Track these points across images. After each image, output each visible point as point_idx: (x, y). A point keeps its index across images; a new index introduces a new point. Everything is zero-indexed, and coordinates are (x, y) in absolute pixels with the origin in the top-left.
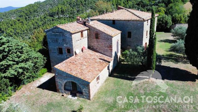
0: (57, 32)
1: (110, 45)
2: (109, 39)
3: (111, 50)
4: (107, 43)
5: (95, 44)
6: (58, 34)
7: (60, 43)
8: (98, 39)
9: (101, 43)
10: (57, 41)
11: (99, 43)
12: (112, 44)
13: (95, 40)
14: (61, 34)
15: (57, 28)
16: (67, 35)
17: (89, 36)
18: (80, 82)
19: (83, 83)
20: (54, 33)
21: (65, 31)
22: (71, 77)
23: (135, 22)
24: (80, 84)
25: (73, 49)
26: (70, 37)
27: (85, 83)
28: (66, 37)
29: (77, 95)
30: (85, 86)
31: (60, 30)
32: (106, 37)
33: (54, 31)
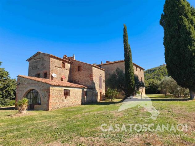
0: (38, 59)
1: (90, 75)
2: (89, 69)
4: (88, 73)
5: (77, 77)
6: (39, 59)
7: (38, 69)
8: (80, 72)
9: (83, 74)
10: (36, 67)
11: (80, 75)
12: (92, 73)
13: (77, 72)
15: (38, 53)
16: (46, 59)
17: (71, 70)
18: (41, 87)
19: (44, 88)
20: (35, 60)
21: (45, 55)
22: (32, 84)
23: (119, 64)
24: (40, 90)
25: (49, 72)
26: (49, 60)
27: (45, 88)
28: (45, 61)
29: (35, 108)
30: (44, 92)
31: (41, 56)
32: (87, 67)
33: (36, 57)
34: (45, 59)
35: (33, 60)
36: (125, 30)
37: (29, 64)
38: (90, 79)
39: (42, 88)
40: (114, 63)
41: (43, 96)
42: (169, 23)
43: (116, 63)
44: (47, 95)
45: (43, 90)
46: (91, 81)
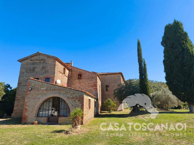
0: (36, 60)
1: (94, 84)
2: (93, 78)
3: (95, 90)
4: (92, 82)
5: (76, 85)
6: (38, 61)
7: (37, 72)
8: (80, 80)
9: (84, 83)
10: (33, 70)
11: (81, 84)
12: (97, 82)
13: (77, 81)
14: (42, 61)
15: (38, 54)
16: (50, 61)
17: (70, 78)
18: (69, 95)
19: (74, 96)
20: (32, 62)
21: (48, 57)
22: (55, 90)
23: (112, 76)
24: (68, 98)
25: (54, 77)
26: (53, 64)
27: (76, 96)
28: (48, 64)
29: (59, 121)
30: (75, 101)
31: (41, 57)
32: (90, 76)
33: (33, 58)
34: (48, 61)
35: (28, 61)
36: (139, 44)
37: (22, 65)
38: (94, 89)
39: (72, 97)
40: (108, 74)
41: (73, 105)
42: (172, 45)
43: (109, 74)
44: (80, 105)
45: (72, 98)
46: (95, 91)
